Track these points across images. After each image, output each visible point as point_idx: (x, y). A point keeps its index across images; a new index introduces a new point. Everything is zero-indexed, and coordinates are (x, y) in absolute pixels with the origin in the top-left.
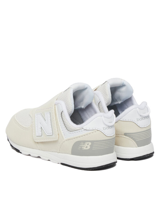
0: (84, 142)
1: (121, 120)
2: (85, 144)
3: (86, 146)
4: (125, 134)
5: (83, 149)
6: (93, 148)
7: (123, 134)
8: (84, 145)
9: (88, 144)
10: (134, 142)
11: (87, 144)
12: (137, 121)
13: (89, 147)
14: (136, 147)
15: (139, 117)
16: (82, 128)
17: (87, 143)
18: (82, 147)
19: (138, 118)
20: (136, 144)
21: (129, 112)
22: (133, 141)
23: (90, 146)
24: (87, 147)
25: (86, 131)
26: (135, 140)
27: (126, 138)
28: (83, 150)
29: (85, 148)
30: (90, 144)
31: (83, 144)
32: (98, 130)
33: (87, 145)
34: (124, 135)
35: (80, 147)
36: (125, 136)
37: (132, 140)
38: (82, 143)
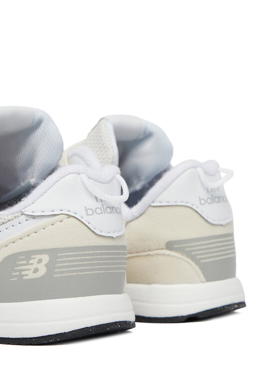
0: (28, 255)
1: (153, 204)
2: (31, 262)
3: (32, 267)
4: (170, 246)
5: (25, 278)
6: (57, 273)
7: (163, 245)
8: (27, 264)
9: (40, 261)
10: (196, 267)
11: (36, 260)
12: (201, 204)
13: (42, 271)
14: (202, 282)
15: (205, 195)
16: (20, 213)
17: (38, 257)
18: (23, 273)
19: (201, 198)
20: (200, 272)
21: (177, 178)
22: (193, 264)
23: (46, 265)
24: (36, 270)
25: (31, 221)
26: (197, 262)
27: (173, 256)
28: (25, 280)
29: (31, 275)
30: (46, 258)
31: (25, 262)
32: (69, 216)
33: (35, 266)
34: (164, 247)
35: (18, 273)
36: (167, 252)
37: (189, 260)
38: (23, 260)
